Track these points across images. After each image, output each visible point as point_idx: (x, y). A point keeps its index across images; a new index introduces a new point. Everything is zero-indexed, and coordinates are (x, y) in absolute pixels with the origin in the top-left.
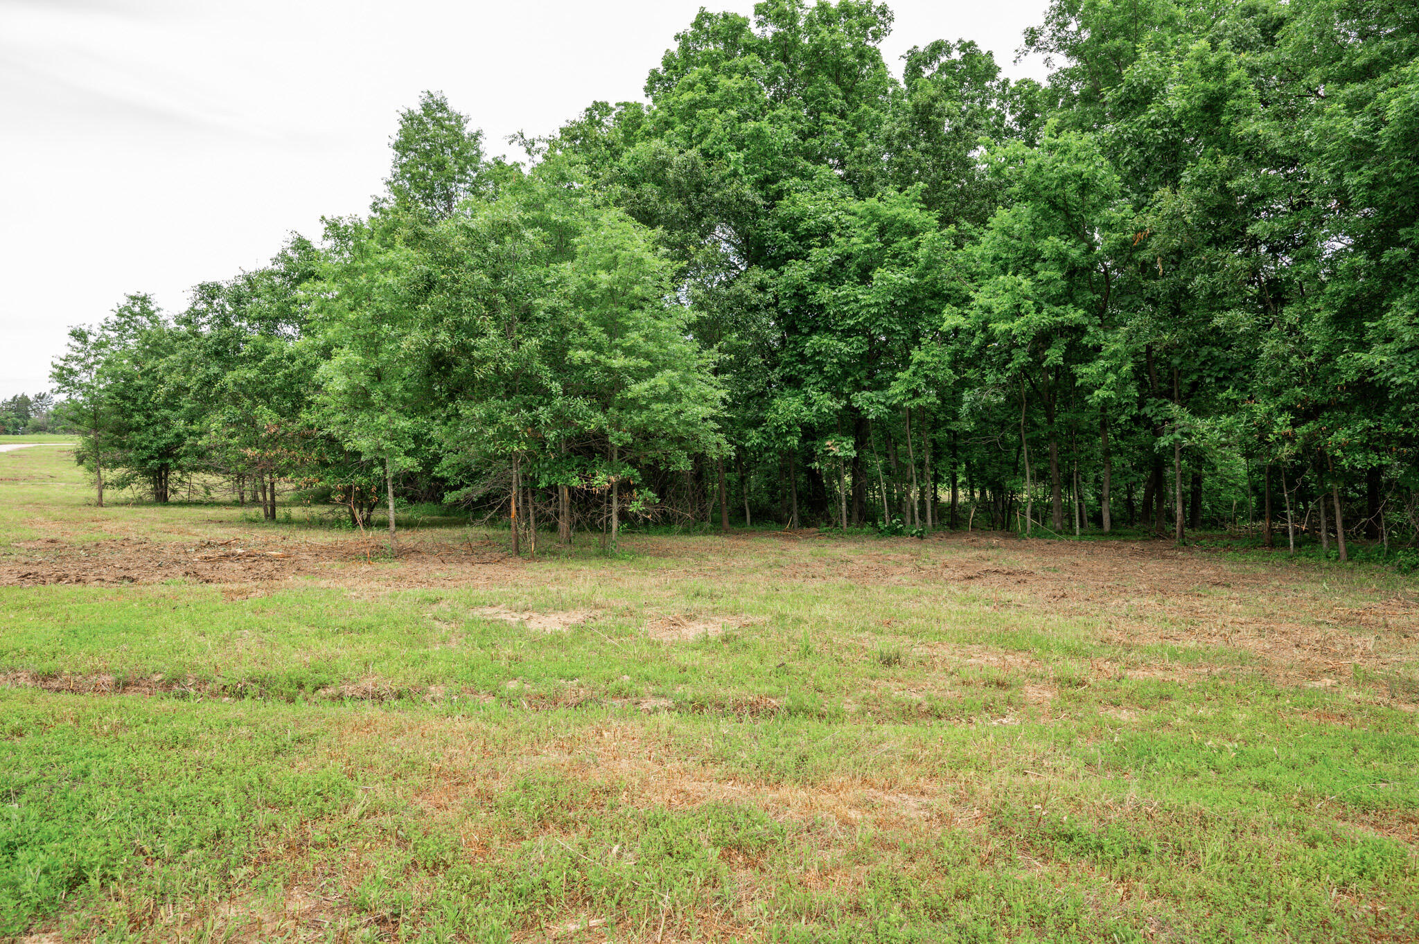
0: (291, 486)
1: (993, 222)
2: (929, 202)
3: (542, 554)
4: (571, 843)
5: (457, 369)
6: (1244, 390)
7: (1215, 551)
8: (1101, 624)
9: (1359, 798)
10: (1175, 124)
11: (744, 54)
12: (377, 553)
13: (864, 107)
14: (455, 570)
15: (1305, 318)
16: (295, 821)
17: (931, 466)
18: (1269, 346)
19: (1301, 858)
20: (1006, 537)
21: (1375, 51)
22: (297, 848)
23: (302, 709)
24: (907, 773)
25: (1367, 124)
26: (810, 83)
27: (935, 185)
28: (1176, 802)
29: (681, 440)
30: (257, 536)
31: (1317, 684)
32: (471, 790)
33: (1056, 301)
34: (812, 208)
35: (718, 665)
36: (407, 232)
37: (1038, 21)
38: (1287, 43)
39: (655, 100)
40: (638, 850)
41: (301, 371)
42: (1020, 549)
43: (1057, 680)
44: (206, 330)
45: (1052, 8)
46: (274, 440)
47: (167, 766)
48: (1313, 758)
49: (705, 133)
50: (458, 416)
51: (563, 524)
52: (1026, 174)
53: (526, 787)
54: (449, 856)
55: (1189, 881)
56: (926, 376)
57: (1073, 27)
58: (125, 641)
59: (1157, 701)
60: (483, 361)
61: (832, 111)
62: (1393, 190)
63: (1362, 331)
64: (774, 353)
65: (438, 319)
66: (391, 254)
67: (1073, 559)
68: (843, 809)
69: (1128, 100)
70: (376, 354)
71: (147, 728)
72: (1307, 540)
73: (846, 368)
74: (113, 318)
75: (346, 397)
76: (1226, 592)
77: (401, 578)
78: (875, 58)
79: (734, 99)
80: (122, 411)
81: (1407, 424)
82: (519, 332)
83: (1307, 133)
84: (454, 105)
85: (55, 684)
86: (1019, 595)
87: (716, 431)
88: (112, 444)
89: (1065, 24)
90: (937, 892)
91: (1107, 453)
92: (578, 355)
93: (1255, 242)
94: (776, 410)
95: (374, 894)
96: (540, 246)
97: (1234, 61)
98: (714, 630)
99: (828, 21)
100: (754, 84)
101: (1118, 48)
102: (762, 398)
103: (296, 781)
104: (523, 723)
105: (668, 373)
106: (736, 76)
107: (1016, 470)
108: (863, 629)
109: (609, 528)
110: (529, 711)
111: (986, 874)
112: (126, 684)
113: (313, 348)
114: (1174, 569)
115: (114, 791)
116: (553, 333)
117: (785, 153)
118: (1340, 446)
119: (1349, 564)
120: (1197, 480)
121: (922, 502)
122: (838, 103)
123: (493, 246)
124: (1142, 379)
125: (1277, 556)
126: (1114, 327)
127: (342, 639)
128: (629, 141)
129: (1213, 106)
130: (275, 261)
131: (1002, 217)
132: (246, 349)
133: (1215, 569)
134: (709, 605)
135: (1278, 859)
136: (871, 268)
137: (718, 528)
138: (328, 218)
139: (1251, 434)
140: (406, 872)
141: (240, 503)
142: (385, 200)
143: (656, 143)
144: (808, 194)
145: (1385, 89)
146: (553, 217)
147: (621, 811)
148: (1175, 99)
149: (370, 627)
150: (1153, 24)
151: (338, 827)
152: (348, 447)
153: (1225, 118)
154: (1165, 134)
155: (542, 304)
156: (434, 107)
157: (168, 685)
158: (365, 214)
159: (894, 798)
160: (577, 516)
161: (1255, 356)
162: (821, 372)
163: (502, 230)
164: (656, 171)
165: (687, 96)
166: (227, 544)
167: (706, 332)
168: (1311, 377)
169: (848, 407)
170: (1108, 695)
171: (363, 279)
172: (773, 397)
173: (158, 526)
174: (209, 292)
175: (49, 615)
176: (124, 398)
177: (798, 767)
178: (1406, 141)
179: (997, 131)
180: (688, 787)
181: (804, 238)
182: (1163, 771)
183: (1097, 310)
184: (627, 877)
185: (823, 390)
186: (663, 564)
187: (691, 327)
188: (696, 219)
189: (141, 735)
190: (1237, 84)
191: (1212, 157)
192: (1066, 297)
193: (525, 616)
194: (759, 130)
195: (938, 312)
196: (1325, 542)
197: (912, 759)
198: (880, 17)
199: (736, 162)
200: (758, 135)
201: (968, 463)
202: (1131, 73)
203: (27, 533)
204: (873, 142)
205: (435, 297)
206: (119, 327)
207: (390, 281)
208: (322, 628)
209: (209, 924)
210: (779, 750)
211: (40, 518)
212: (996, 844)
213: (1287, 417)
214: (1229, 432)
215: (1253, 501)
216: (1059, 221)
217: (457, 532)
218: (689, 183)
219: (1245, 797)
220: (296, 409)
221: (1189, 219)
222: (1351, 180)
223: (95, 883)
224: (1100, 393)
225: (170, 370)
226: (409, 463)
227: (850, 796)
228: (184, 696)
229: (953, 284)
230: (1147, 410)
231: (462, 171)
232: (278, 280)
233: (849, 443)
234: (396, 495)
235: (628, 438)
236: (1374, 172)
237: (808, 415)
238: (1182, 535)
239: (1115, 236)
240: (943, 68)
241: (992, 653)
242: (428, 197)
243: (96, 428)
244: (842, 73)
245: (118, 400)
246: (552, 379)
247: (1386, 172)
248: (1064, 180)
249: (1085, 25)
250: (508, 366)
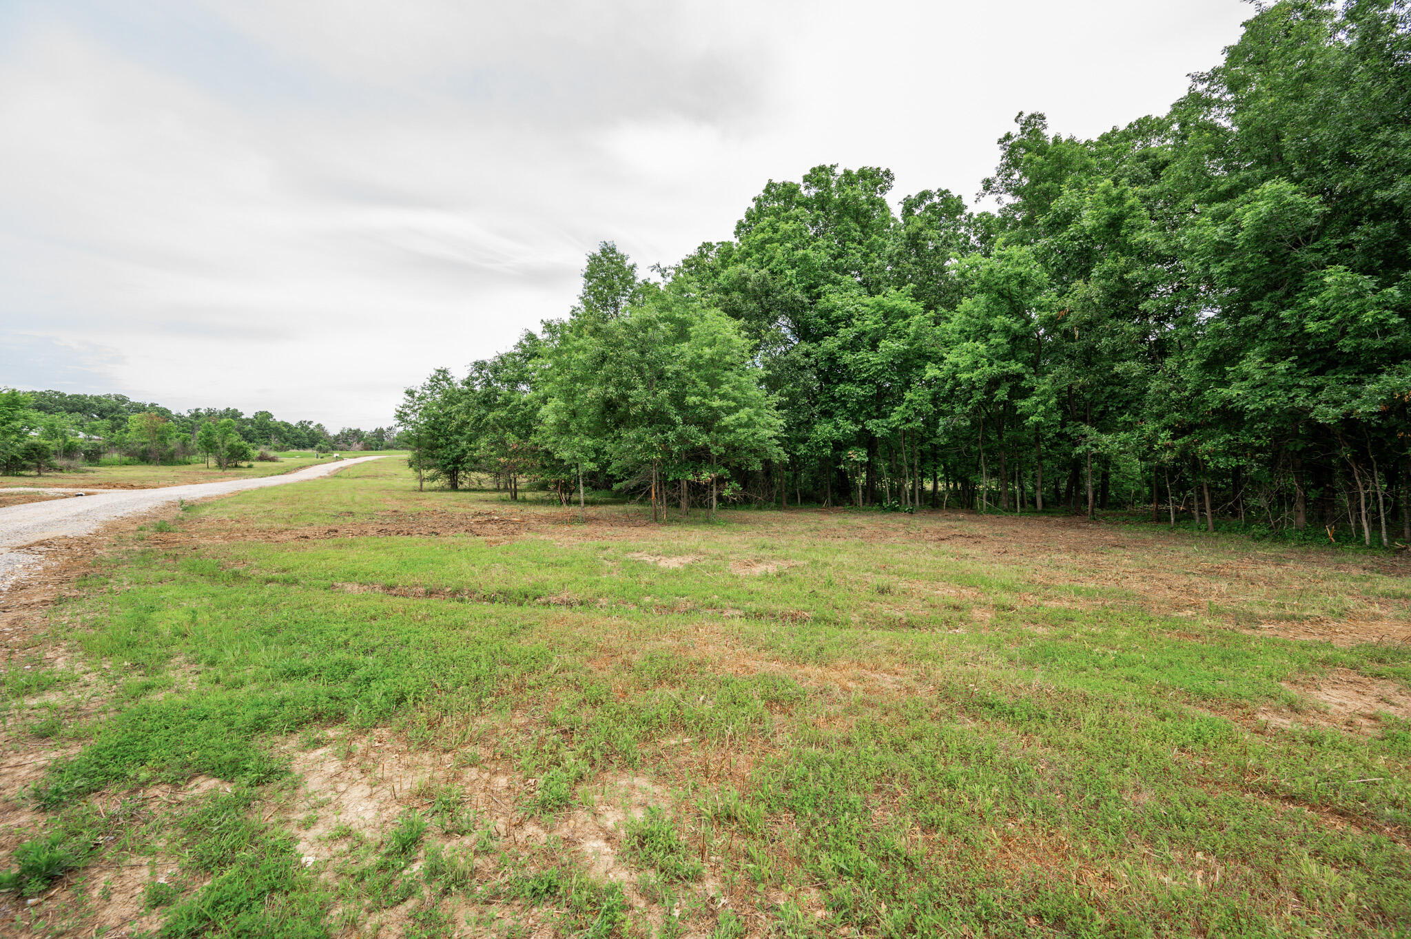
0: (526, 480)
1: (959, 307)
2: (917, 296)
3: (670, 522)
4: (675, 693)
5: (620, 409)
6: (1136, 415)
7: (1116, 524)
8: (1029, 570)
9: (1201, 690)
10: (1088, 237)
11: (797, 207)
12: (574, 520)
13: (874, 237)
14: (619, 530)
15: (1182, 365)
16: (518, 673)
17: (919, 468)
18: (1154, 385)
19: (1153, 727)
20: (969, 513)
21: (1235, 180)
22: (519, 688)
23: (526, 610)
24: (887, 661)
25: (1228, 230)
26: (838, 223)
27: (922, 285)
28: (1066, 687)
29: (755, 451)
30: (506, 510)
31: (1180, 614)
32: (620, 660)
33: (1004, 358)
34: (840, 303)
35: (773, 591)
36: (591, 328)
37: (992, 174)
38: (1169, 178)
39: (741, 240)
40: (715, 699)
41: (531, 411)
42: (978, 521)
43: (994, 606)
44: (478, 388)
45: (1002, 165)
46: (516, 453)
47: (451, 639)
48: (1171, 663)
49: (771, 259)
50: (620, 437)
51: (683, 503)
52: (983, 276)
53: (651, 659)
54: (604, 697)
55: (1072, 737)
56: (915, 409)
57: (1016, 176)
58: (432, 568)
59: (1063, 622)
60: (635, 404)
61: (853, 240)
62: (1248, 275)
63: (1225, 374)
64: (815, 396)
65: (608, 379)
66: (581, 341)
67: (1014, 528)
68: (844, 681)
69: (1054, 223)
70: (573, 401)
71: (441, 618)
72: (1184, 517)
73: (861, 404)
74: (428, 382)
75: (555, 427)
76: (1122, 551)
77: (587, 535)
78: (882, 204)
79: (789, 236)
80: (433, 436)
81: (1258, 438)
82: (657, 386)
83: (1182, 238)
84: (620, 250)
85: (394, 592)
86: (975, 551)
87: (777, 446)
88: (427, 456)
89: (1012, 174)
90: (900, 734)
91: (1040, 458)
92: (691, 400)
93: (1145, 315)
94: (816, 432)
95: (560, 717)
96: (669, 333)
97: (1130, 192)
98: (772, 569)
99: (851, 183)
100: (802, 226)
101: (1048, 189)
102: (809, 424)
103: (520, 650)
104: (652, 622)
105: (747, 409)
106: (791, 222)
107: (977, 469)
108: (867, 571)
109: (711, 506)
110: (656, 614)
111: (935, 725)
112: (431, 593)
113: (537, 398)
114: (1085, 536)
115: (422, 652)
116: (677, 386)
117: (823, 269)
118: (1208, 453)
119: (1215, 534)
120: (1105, 476)
121: (913, 491)
122: (857, 234)
123: (641, 335)
124: (1065, 409)
125: (1161, 528)
126: (1044, 374)
127: (550, 570)
128: (724, 266)
129: (1115, 224)
130: (516, 347)
131: (967, 303)
132: (500, 399)
133: (1115, 536)
134: (770, 553)
135: (1136, 727)
136: (878, 340)
137: (779, 506)
138: (545, 321)
139: (1142, 445)
140: (579, 705)
141: (497, 490)
142: (579, 309)
143: (741, 266)
144: (837, 294)
145: (1242, 205)
146: (677, 315)
147: (706, 676)
148: (1088, 220)
149: (567, 563)
150: (1073, 171)
151: (543, 679)
152: (557, 456)
153: (1123, 232)
154: (1080, 244)
155: (670, 369)
156: (608, 251)
157: (453, 594)
158: (567, 318)
159: (877, 676)
160: (691, 498)
161: (1145, 392)
162: (846, 407)
163: (646, 324)
164: (740, 284)
165: (760, 236)
166: (489, 514)
167: (772, 383)
168: (1186, 405)
169: (863, 430)
170: (1029, 617)
171: (565, 357)
172: (815, 423)
173: (452, 503)
174: (480, 366)
175: (392, 553)
176: (434, 429)
177: (817, 654)
178: (1257, 241)
179: (964, 248)
180: (748, 664)
181: (835, 323)
182: (1062, 667)
183: (1033, 363)
184: (707, 714)
185: (847, 419)
186: (744, 528)
187: (761, 381)
188: (766, 313)
189: (438, 621)
190: (1132, 208)
191: (1114, 258)
192: (1010, 356)
193: (659, 558)
194: (806, 255)
195: (921, 367)
196: (1198, 519)
197: (892, 652)
198: (885, 178)
199: (791, 276)
200: (805, 258)
201: (945, 465)
202: (1056, 205)
203: (383, 507)
204: (880, 259)
205: (607, 366)
206: (431, 388)
207: (581, 357)
208: (540, 564)
209: (469, 728)
210: (806, 643)
211: (389, 498)
212: (942, 707)
213: (1168, 433)
214: (1126, 444)
215: (1146, 490)
216: (1005, 306)
217: (621, 508)
218: (762, 292)
219: (1117, 686)
220: (528, 434)
221: (1096, 301)
222: (1215, 270)
223: (410, 702)
224: (1033, 419)
225: (458, 412)
226: (591, 466)
227: (850, 673)
228: (462, 600)
229: (933, 349)
230: (1067, 429)
231: (624, 289)
232: (518, 359)
233: (863, 453)
234: (585, 485)
235: (722, 450)
236: (1233, 263)
237: (836, 435)
238: (1093, 513)
239: (1044, 314)
240: (927, 208)
241: (952, 588)
242: (604, 306)
243: (419, 446)
244: (861, 216)
245: (431, 430)
246: (676, 414)
247: (1242, 263)
248: (1008, 278)
249: (1025, 174)
250: (650, 407)
